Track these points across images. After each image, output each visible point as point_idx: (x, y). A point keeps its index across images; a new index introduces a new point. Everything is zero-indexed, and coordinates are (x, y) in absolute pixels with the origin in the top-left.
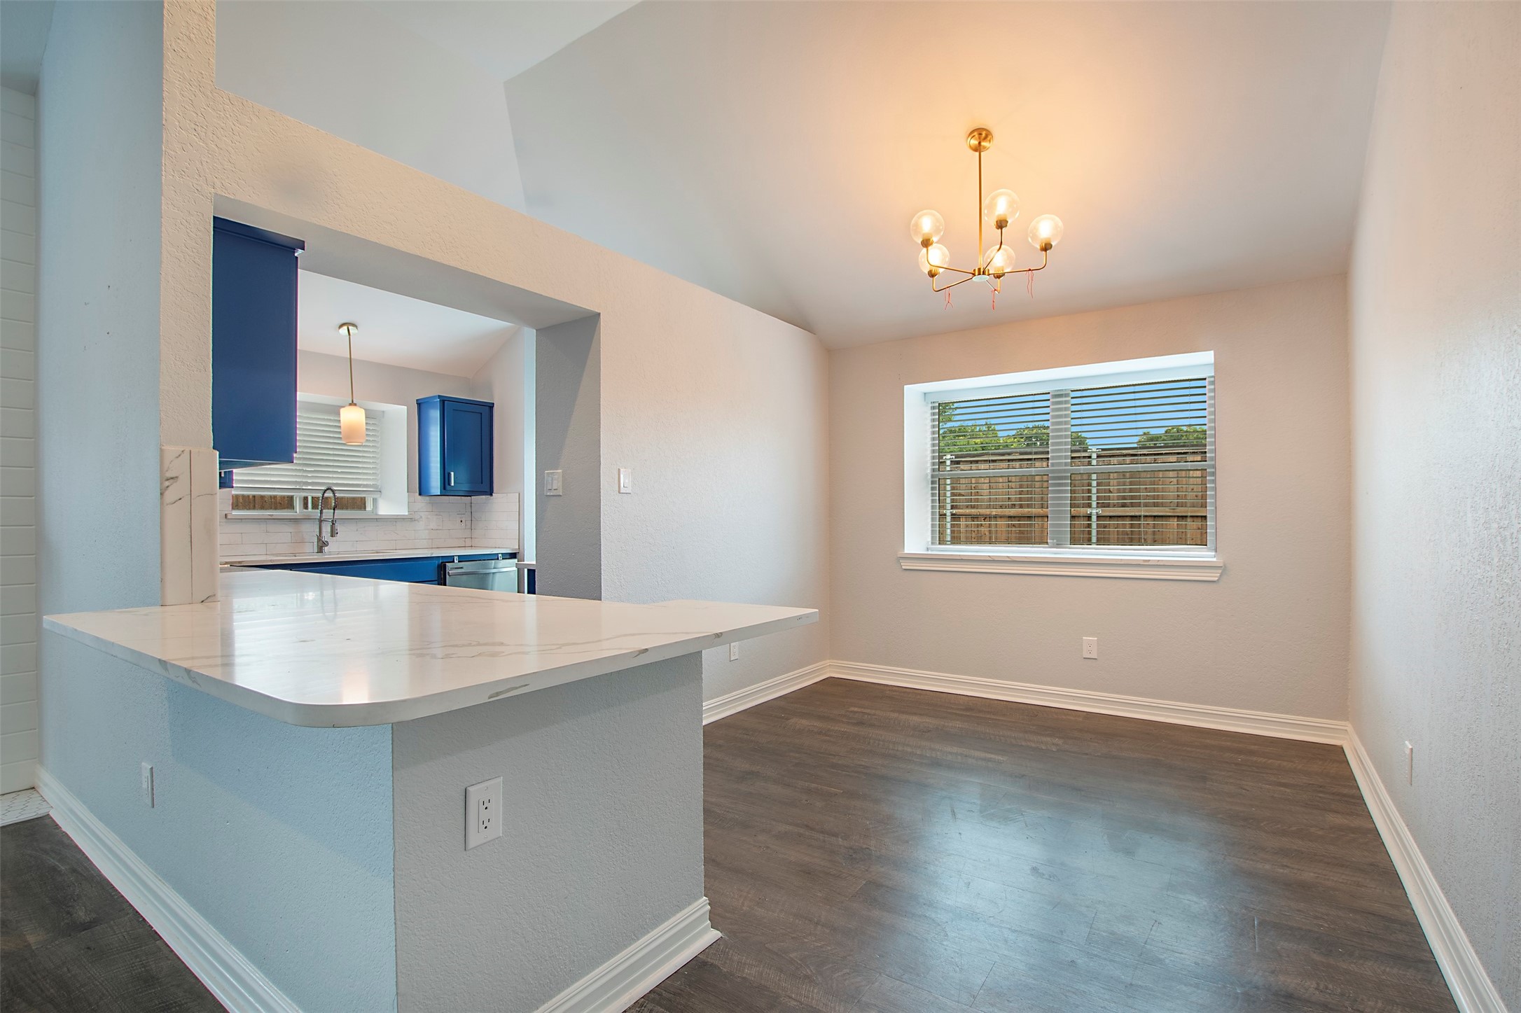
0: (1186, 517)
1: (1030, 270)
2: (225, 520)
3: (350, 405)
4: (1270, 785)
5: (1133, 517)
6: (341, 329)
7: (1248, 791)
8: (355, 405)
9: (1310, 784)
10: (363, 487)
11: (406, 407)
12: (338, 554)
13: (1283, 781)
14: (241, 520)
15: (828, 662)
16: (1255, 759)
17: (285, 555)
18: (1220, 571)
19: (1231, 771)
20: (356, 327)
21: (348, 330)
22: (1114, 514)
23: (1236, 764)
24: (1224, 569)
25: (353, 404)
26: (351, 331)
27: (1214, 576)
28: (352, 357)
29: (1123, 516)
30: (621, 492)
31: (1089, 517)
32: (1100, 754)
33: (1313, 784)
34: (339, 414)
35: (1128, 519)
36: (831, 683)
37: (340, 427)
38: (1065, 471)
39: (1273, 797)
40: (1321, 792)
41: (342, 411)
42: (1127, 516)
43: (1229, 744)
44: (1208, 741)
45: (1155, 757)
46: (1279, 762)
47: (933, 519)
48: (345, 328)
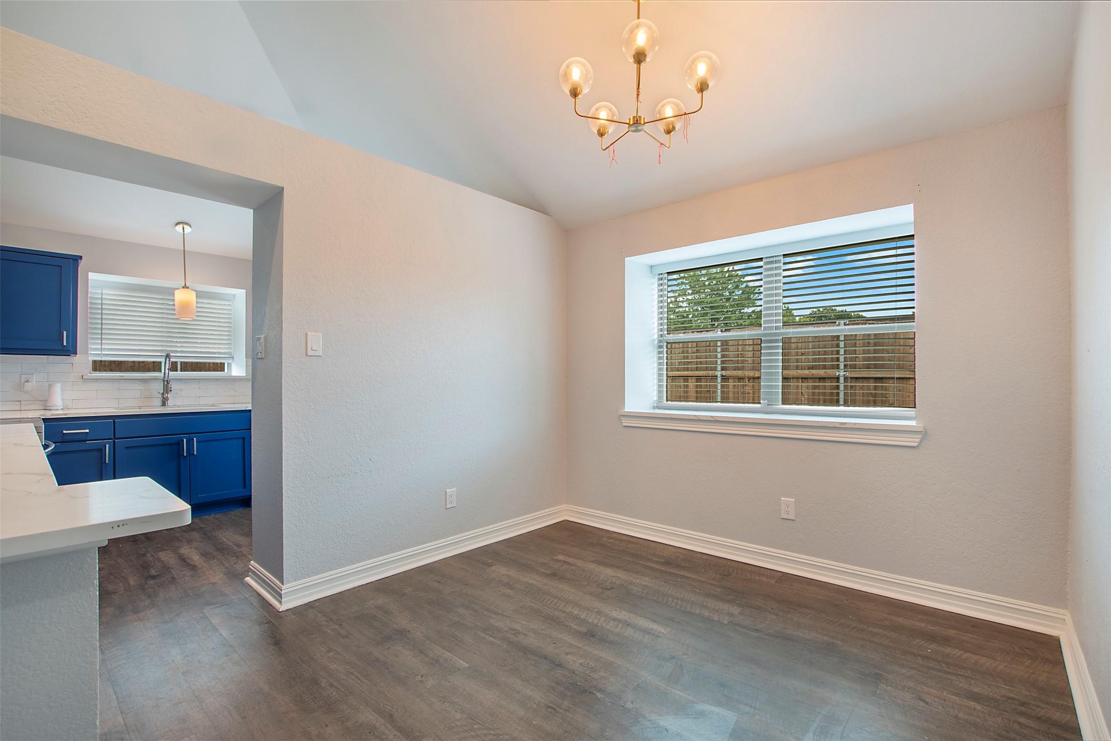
0: (893, 378)
1: (685, 114)
2: (81, 380)
3: (183, 287)
4: (957, 695)
5: (877, 379)
6: (177, 226)
7: (927, 703)
8: (188, 288)
9: (1010, 698)
10: (218, 355)
11: (245, 290)
12: (178, 407)
13: (976, 690)
14: (96, 380)
15: (564, 506)
16: (948, 650)
17: (132, 408)
18: (920, 436)
19: (913, 668)
20: (190, 226)
21: (183, 228)
22: (860, 376)
23: (925, 657)
24: (924, 434)
25: (185, 287)
26: (185, 229)
27: (913, 441)
28: (186, 249)
29: (868, 378)
30: (309, 354)
31: (838, 379)
32: (771, 632)
33: (1013, 699)
34: (174, 295)
35: (872, 381)
36: (565, 527)
37: (174, 305)
38: (776, 334)
39: (956, 717)
40: (1022, 714)
41: (176, 292)
42: (871, 378)
43: (923, 625)
44: (900, 620)
45: (831, 640)
46: (977, 657)
47: (660, 380)
48: (182, 225)
